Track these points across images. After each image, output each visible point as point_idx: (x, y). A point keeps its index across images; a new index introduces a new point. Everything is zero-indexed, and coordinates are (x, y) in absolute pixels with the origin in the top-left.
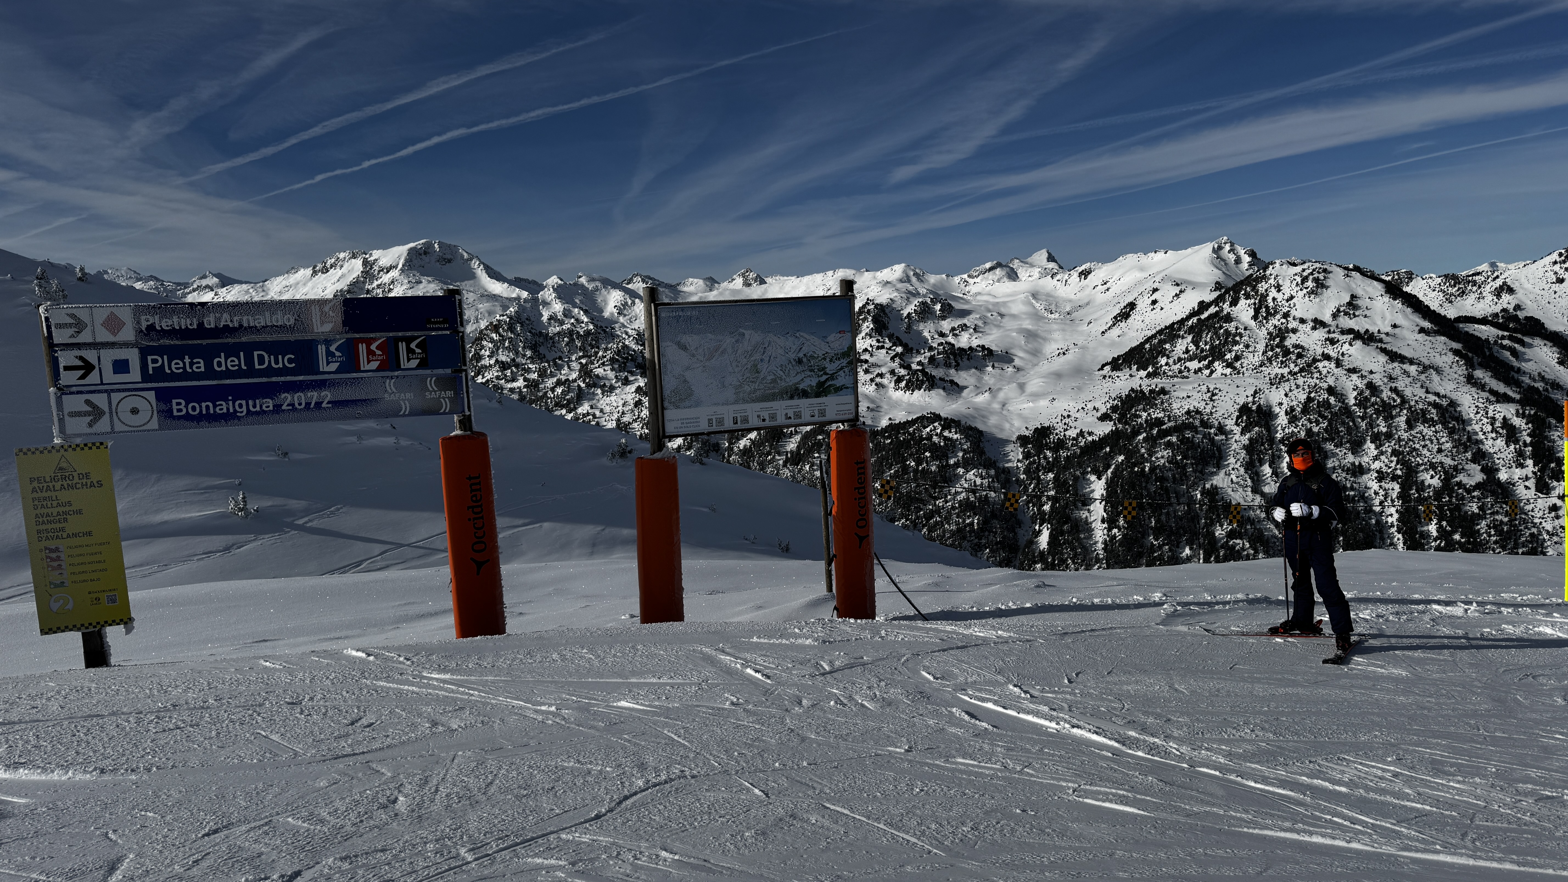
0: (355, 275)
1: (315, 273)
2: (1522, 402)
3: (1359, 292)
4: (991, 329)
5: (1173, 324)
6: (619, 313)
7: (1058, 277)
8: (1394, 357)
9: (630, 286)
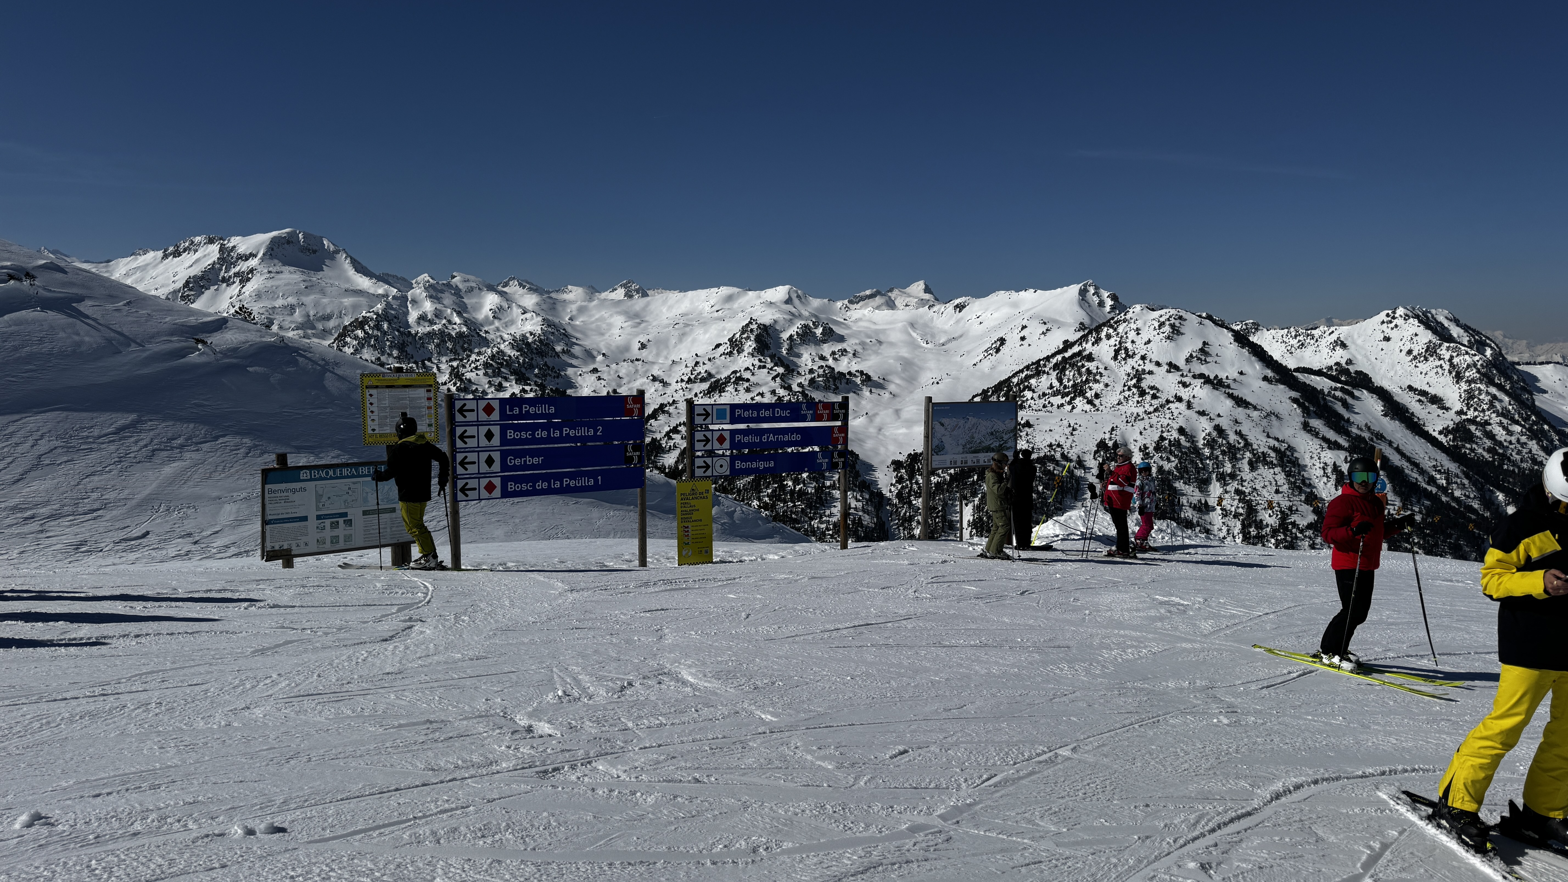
0: (210, 262)
1: (165, 256)
2: (1351, 450)
3: (1211, 340)
4: (869, 355)
5: (1040, 360)
6: (494, 317)
7: (935, 309)
8: (1240, 402)
9: (505, 289)
